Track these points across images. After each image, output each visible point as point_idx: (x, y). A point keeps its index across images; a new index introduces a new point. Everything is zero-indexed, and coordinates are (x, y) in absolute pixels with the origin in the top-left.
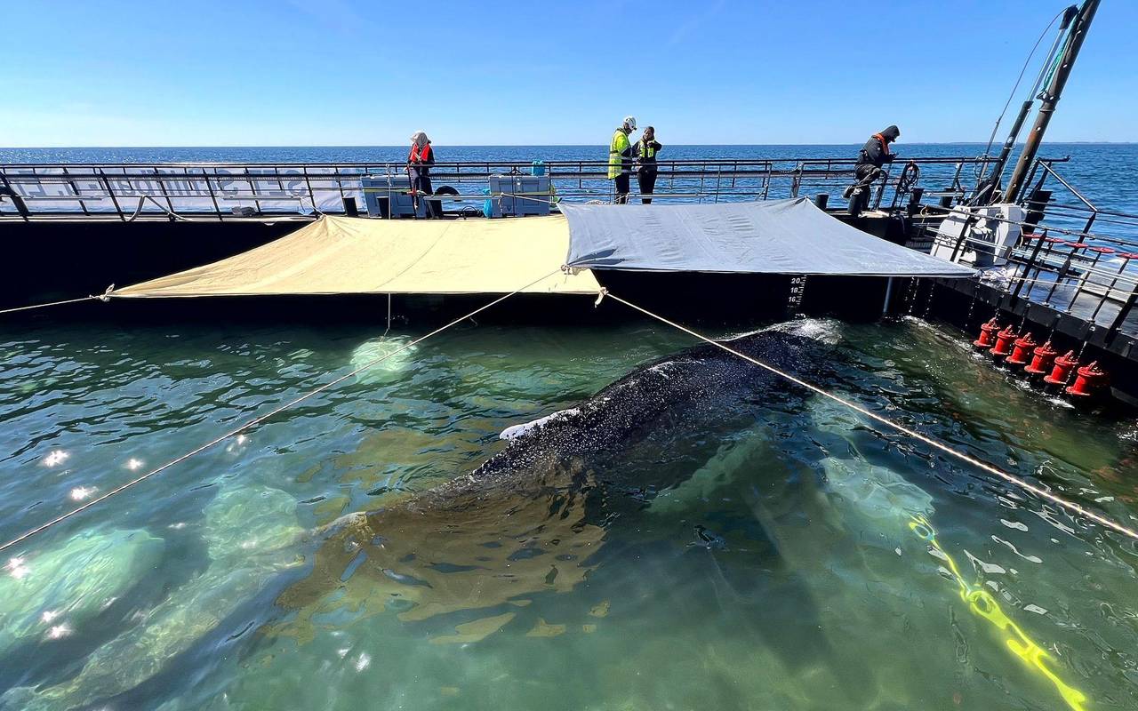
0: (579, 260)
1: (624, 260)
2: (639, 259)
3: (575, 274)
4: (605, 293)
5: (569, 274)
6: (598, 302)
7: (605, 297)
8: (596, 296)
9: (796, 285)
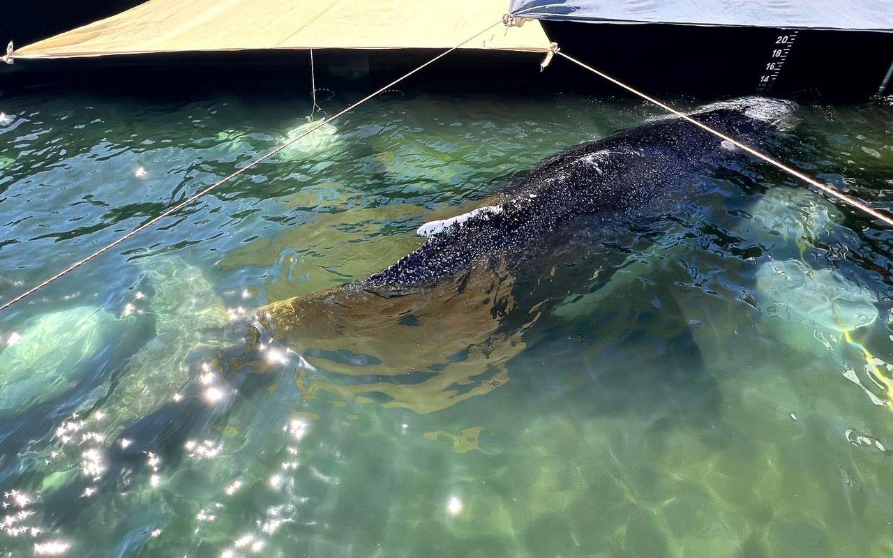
0: (526, 7)
1: (579, 8)
2: (597, 8)
3: (519, 25)
4: (557, 50)
5: (512, 25)
6: (545, 64)
7: (556, 57)
8: (544, 55)
9: (781, 46)
